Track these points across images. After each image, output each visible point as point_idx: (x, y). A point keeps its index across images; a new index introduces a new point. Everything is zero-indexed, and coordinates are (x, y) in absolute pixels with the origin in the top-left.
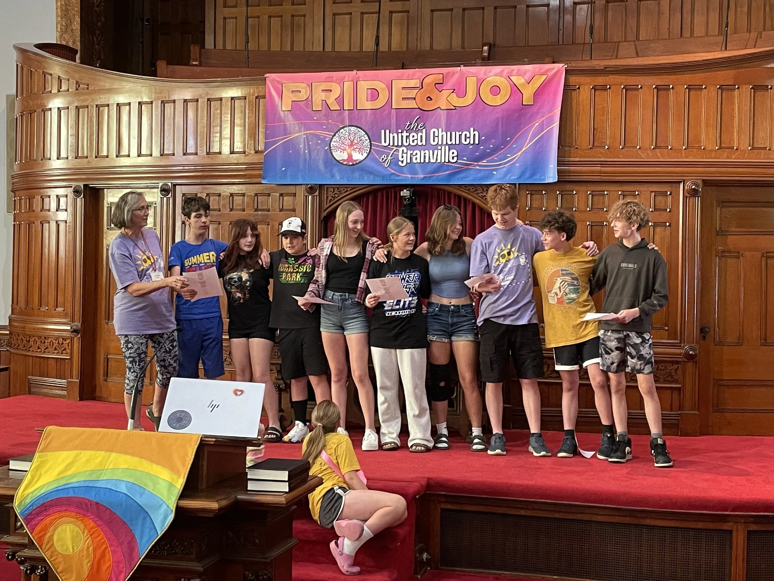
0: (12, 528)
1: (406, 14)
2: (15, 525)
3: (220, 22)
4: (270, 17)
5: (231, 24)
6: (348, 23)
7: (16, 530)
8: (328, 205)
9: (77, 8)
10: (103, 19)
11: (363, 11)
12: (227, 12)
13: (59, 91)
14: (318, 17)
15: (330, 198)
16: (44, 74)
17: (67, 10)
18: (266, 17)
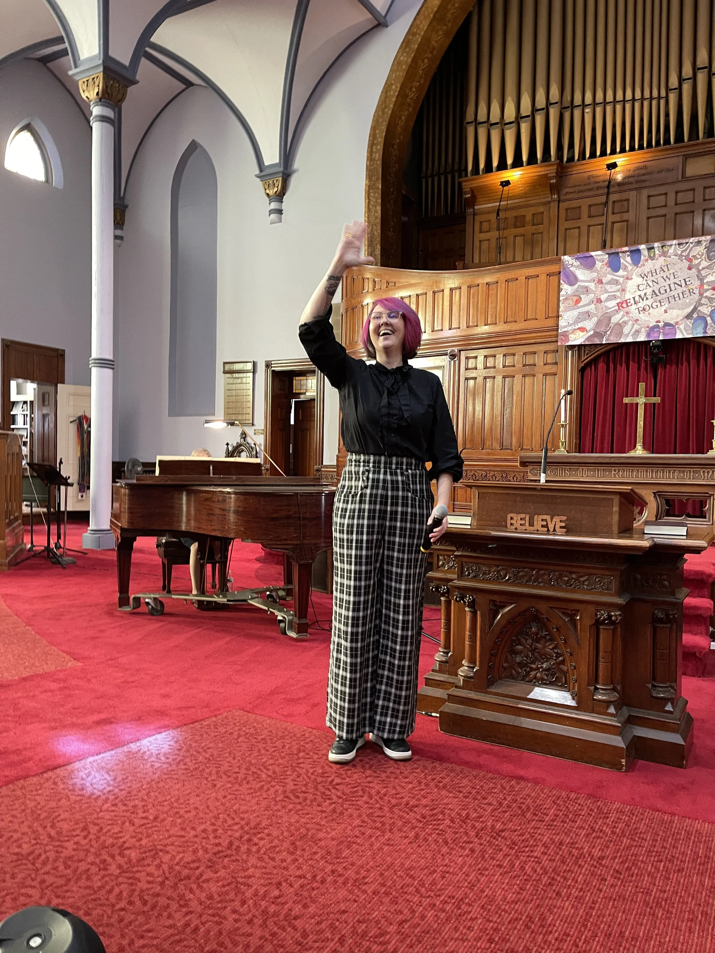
0: (435, 566)
1: (625, 223)
2: (438, 564)
3: (477, 244)
4: (515, 236)
5: (485, 245)
6: (577, 234)
7: (438, 567)
8: (586, 357)
9: (379, 239)
10: (395, 247)
11: (590, 224)
12: (483, 236)
13: (374, 290)
14: (553, 233)
15: (586, 352)
16: (363, 279)
17: (371, 241)
18: (512, 238)
